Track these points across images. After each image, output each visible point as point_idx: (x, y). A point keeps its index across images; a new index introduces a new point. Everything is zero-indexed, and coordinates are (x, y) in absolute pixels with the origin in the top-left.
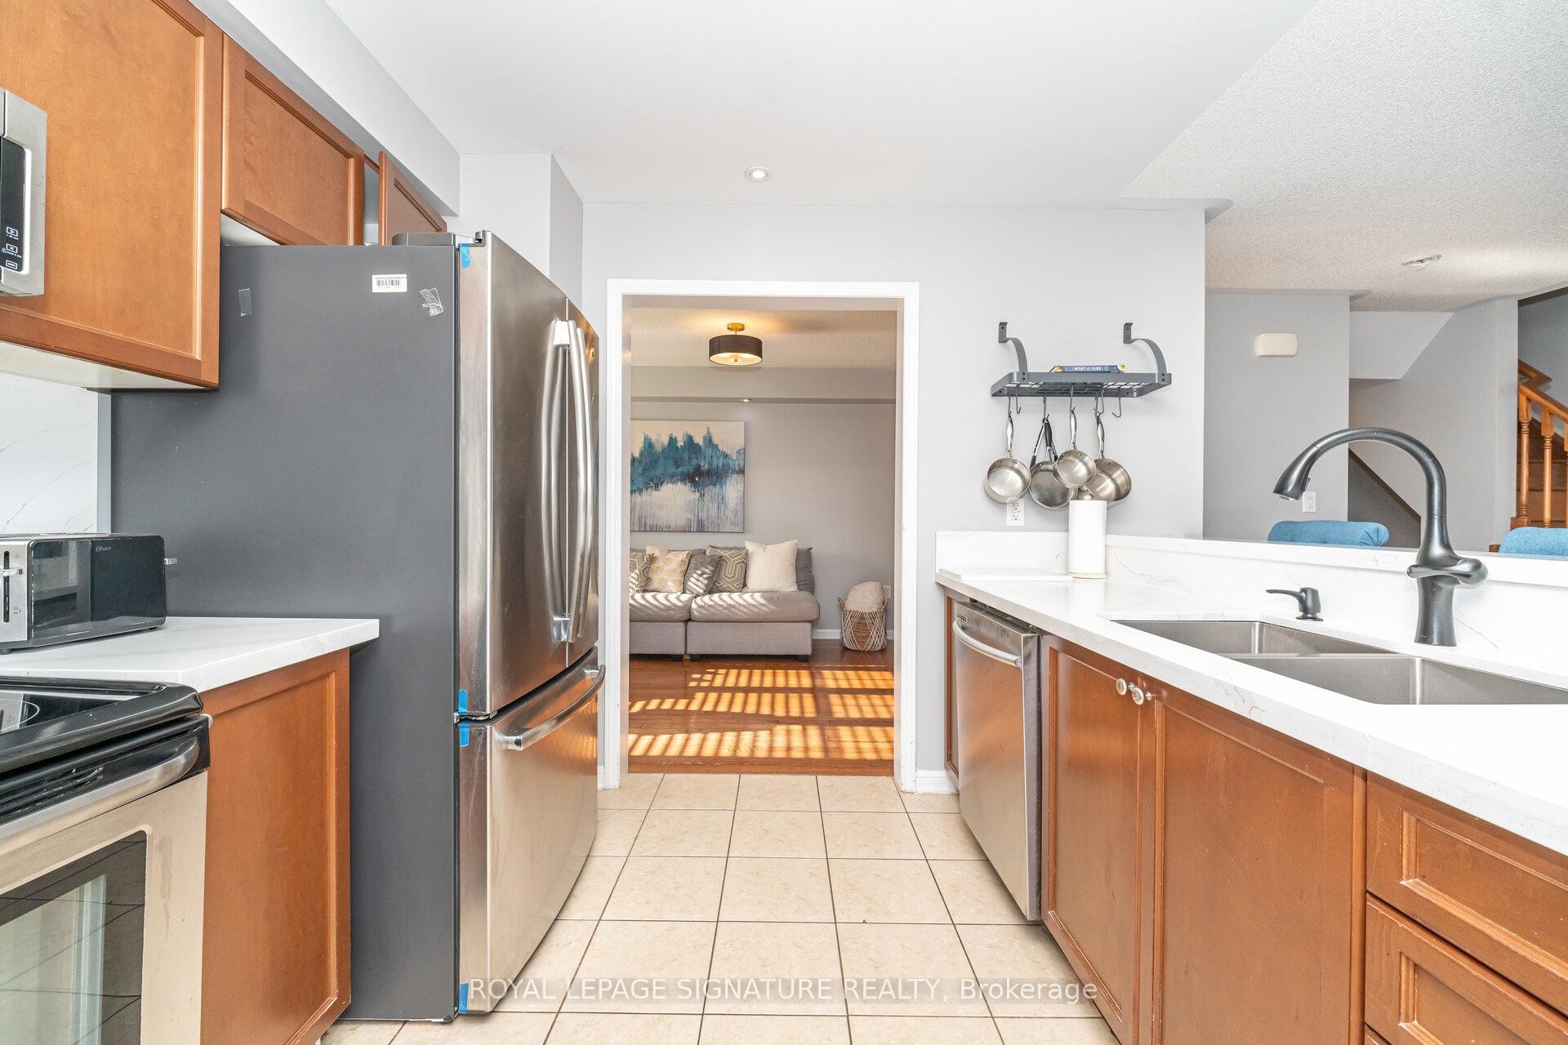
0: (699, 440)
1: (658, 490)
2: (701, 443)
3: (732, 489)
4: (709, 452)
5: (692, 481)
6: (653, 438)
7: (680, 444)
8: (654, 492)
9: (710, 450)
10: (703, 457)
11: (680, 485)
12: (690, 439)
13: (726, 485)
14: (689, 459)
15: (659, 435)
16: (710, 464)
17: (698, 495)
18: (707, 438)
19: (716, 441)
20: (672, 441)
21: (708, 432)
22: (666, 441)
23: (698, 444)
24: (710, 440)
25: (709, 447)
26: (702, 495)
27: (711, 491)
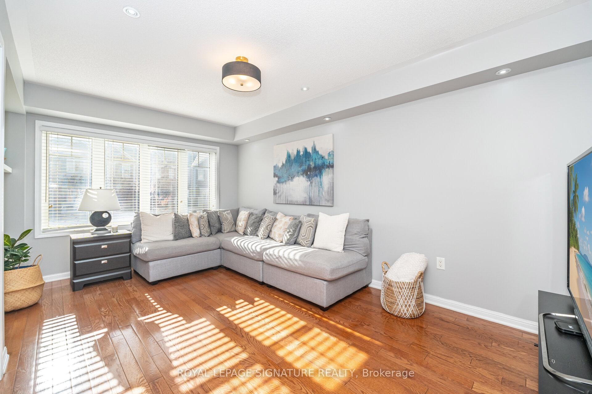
0: (310, 150)
1: (292, 181)
2: (311, 152)
3: (326, 177)
4: (314, 156)
5: (307, 175)
6: (290, 152)
7: (301, 153)
8: (291, 182)
9: (315, 155)
10: (311, 159)
11: (301, 177)
12: (306, 149)
13: (322, 176)
14: (305, 161)
15: (293, 150)
16: (315, 163)
17: (309, 182)
18: (313, 148)
19: (317, 149)
20: (298, 152)
21: (314, 144)
22: (295, 153)
23: (309, 152)
24: (315, 149)
25: (314, 153)
26: (311, 183)
27: (316, 180)
